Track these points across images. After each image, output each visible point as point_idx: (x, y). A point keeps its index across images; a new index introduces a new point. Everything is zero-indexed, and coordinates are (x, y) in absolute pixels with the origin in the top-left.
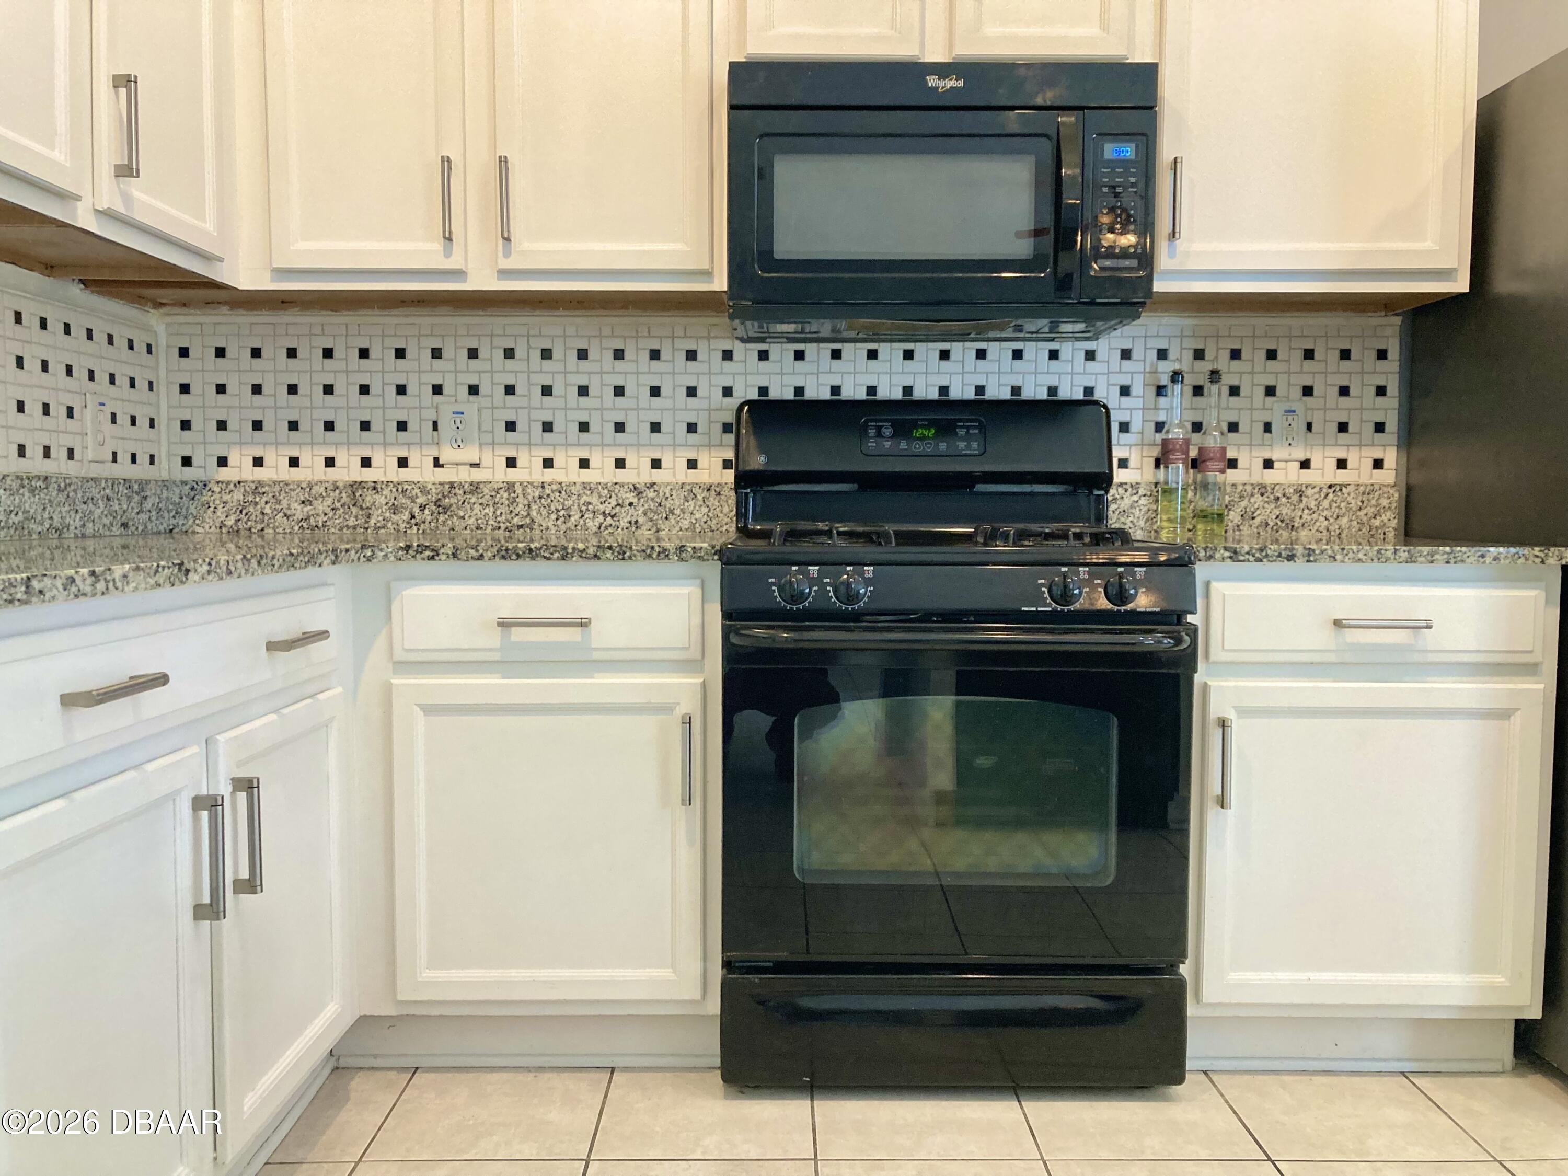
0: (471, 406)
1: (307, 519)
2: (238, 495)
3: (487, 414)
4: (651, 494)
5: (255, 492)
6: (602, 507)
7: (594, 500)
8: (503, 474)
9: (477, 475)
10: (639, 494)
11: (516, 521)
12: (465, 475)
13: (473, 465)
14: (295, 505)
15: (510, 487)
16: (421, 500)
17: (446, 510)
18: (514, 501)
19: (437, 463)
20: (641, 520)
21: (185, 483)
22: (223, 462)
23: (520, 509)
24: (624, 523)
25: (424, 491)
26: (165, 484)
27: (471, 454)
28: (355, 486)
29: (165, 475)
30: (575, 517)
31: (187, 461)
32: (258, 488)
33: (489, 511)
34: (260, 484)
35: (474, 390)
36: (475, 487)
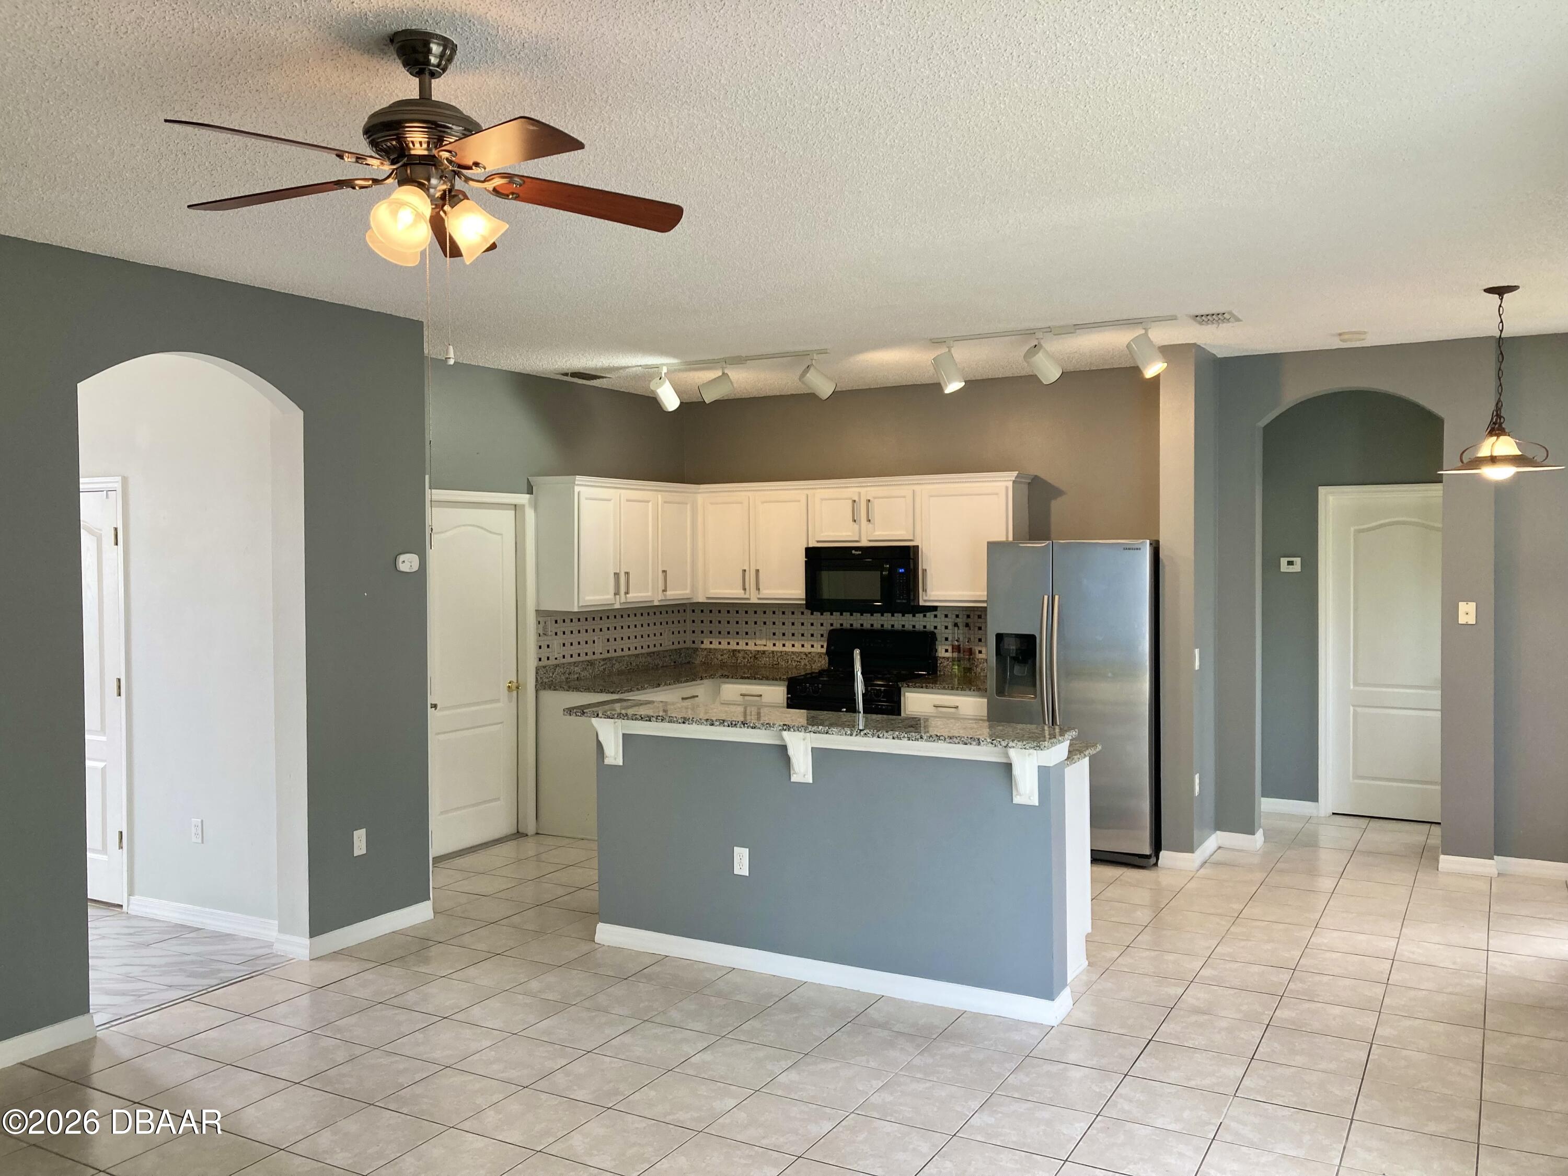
0: (764, 628)
1: (722, 660)
2: (705, 653)
3: (768, 630)
4: (810, 656)
5: (710, 652)
6: (796, 659)
7: (795, 657)
8: (771, 648)
9: (765, 648)
10: (806, 655)
11: (775, 663)
12: (762, 648)
13: (765, 645)
14: (719, 656)
15: (773, 652)
16: (750, 655)
17: (757, 658)
18: (774, 657)
19: (755, 645)
20: (807, 663)
21: (692, 648)
22: (702, 642)
23: (776, 659)
24: (803, 664)
25: (751, 653)
26: (688, 649)
27: (764, 642)
28: (734, 651)
29: (688, 646)
30: (790, 662)
31: (694, 642)
32: (710, 650)
33: (768, 659)
34: (710, 649)
35: (765, 623)
36: (764, 652)
